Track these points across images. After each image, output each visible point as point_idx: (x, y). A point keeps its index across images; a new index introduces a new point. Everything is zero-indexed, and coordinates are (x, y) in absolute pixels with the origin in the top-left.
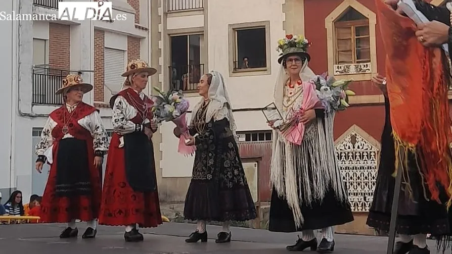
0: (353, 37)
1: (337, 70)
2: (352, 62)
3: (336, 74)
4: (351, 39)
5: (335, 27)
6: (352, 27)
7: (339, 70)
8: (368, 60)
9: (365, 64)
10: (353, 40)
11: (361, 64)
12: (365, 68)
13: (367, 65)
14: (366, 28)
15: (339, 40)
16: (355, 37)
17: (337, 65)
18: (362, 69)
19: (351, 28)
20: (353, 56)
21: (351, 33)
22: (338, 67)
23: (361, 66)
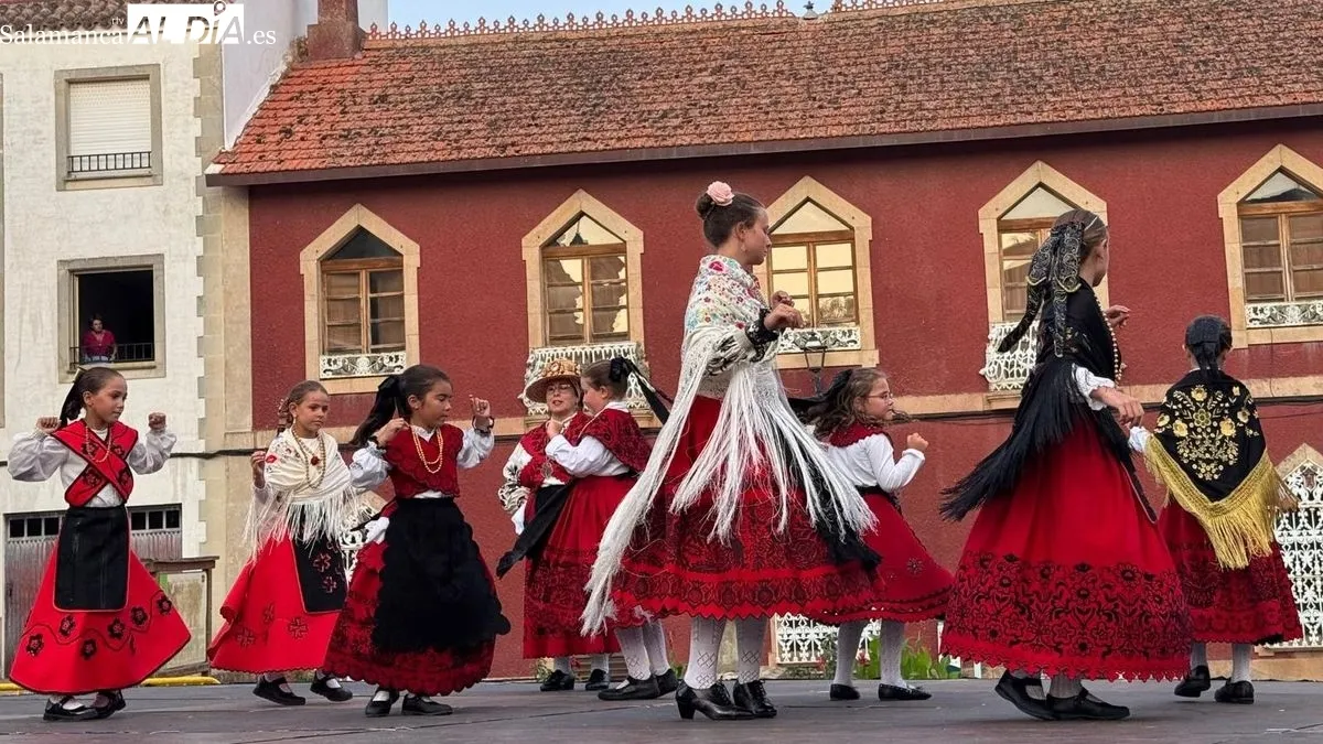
0: (365, 296)
1: (327, 367)
2: (360, 351)
3: (325, 376)
4: (359, 300)
5: (323, 272)
6: (363, 275)
7: (332, 368)
8: (400, 345)
9: (393, 354)
10: (363, 303)
11: (383, 354)
12: (393, 364)
13: (397, 357)
14: (397, 273)
15: (330, 301)
16: (370, 295)
17: (326, 357)
18: (384, 366)
19: (358, 274)
20: (363, 338)
21: (358, 286)
22: (329, 361)
23: (382, 359)
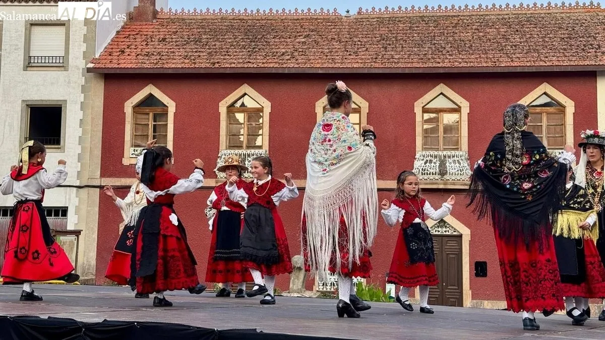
1: (134, 153)
3: (132, 156)
4: (148, 125)
5: (134, 112)
6: (151, 114)
10: (150, 126)
14: (165, 114)
15: (136, 125)
16: (153, 123)
17: (133, 148)
21: (148, 119)
